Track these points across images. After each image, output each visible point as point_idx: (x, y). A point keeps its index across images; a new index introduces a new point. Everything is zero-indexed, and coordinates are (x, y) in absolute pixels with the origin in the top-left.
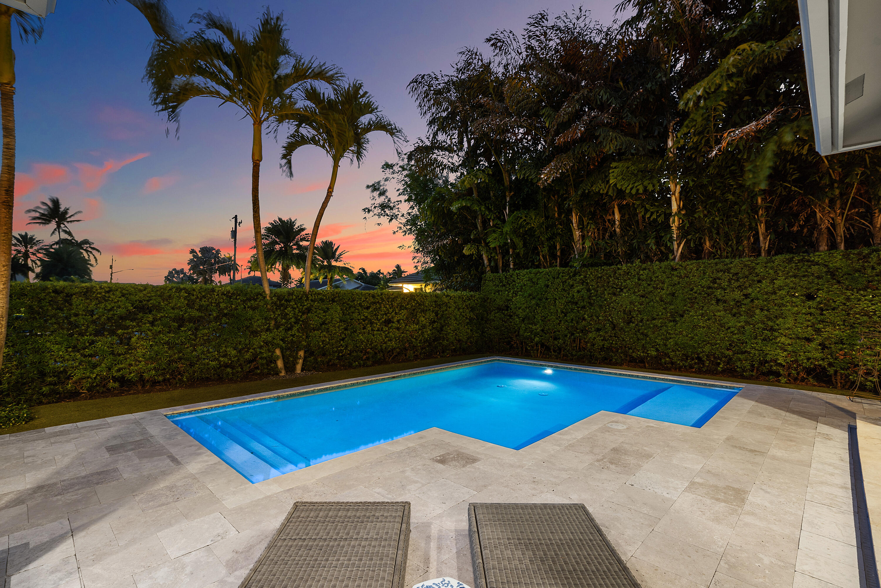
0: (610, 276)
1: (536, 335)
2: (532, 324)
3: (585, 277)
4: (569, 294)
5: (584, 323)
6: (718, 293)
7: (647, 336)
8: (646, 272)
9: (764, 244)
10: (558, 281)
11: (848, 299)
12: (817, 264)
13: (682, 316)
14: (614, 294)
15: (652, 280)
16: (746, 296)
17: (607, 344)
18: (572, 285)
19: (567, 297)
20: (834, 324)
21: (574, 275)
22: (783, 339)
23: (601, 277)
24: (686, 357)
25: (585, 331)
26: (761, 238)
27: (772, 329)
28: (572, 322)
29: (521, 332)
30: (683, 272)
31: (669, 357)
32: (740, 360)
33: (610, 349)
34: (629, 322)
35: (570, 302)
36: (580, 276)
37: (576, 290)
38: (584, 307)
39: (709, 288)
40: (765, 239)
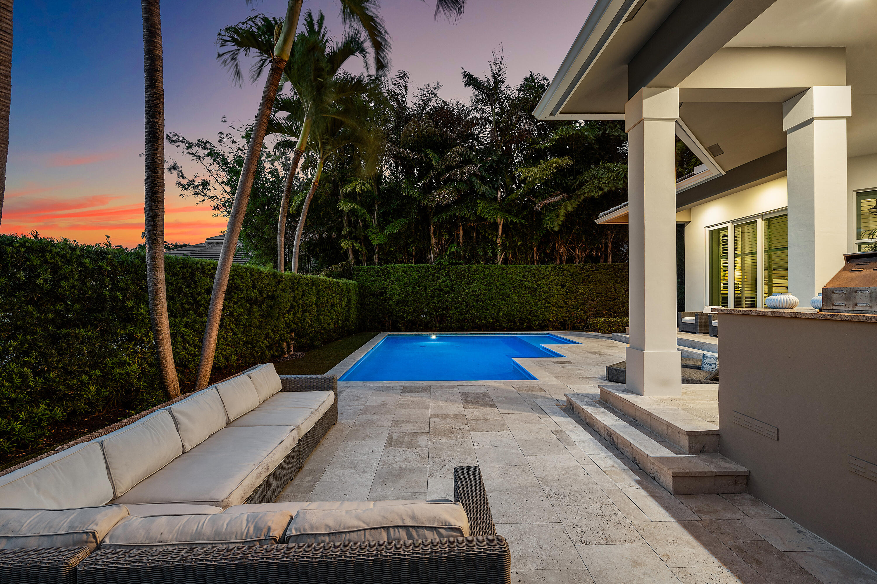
0: (466, 272)
1: (408, 314)
2: (405, 306)
3: (449, 271)
4: (437, 283)
5: (447, 303)
6: (526, 283)
7: (488, 310)
8: (489, 270)
9: (536, 258)
10: (429, 273)
11: (577, 287)
12: (565, 270)
13: (508, 297)
14: (468, 284)
15: (491, 275)
16: (538, 285)
17: (462, 317)
18: (440, 277)
19: (435, 286)
20: (571, 299)
21: (440, 270)
22: (553, 308)
23: (459, 273)
24: (508, 321)
25: (447, 309)
26: (535, 255)
27: (549, 303)
28: (438, 303)
29: (394, 313)
30: (509, 272)
31: (499, 322)
32: (534, 320)
33: (463, 320)
34: (477, 301)
35: (437, 289)
36: (445, 271)
37: (442, 280)
38: (447, 293)
39: (522, 281)
40: (537, 255)
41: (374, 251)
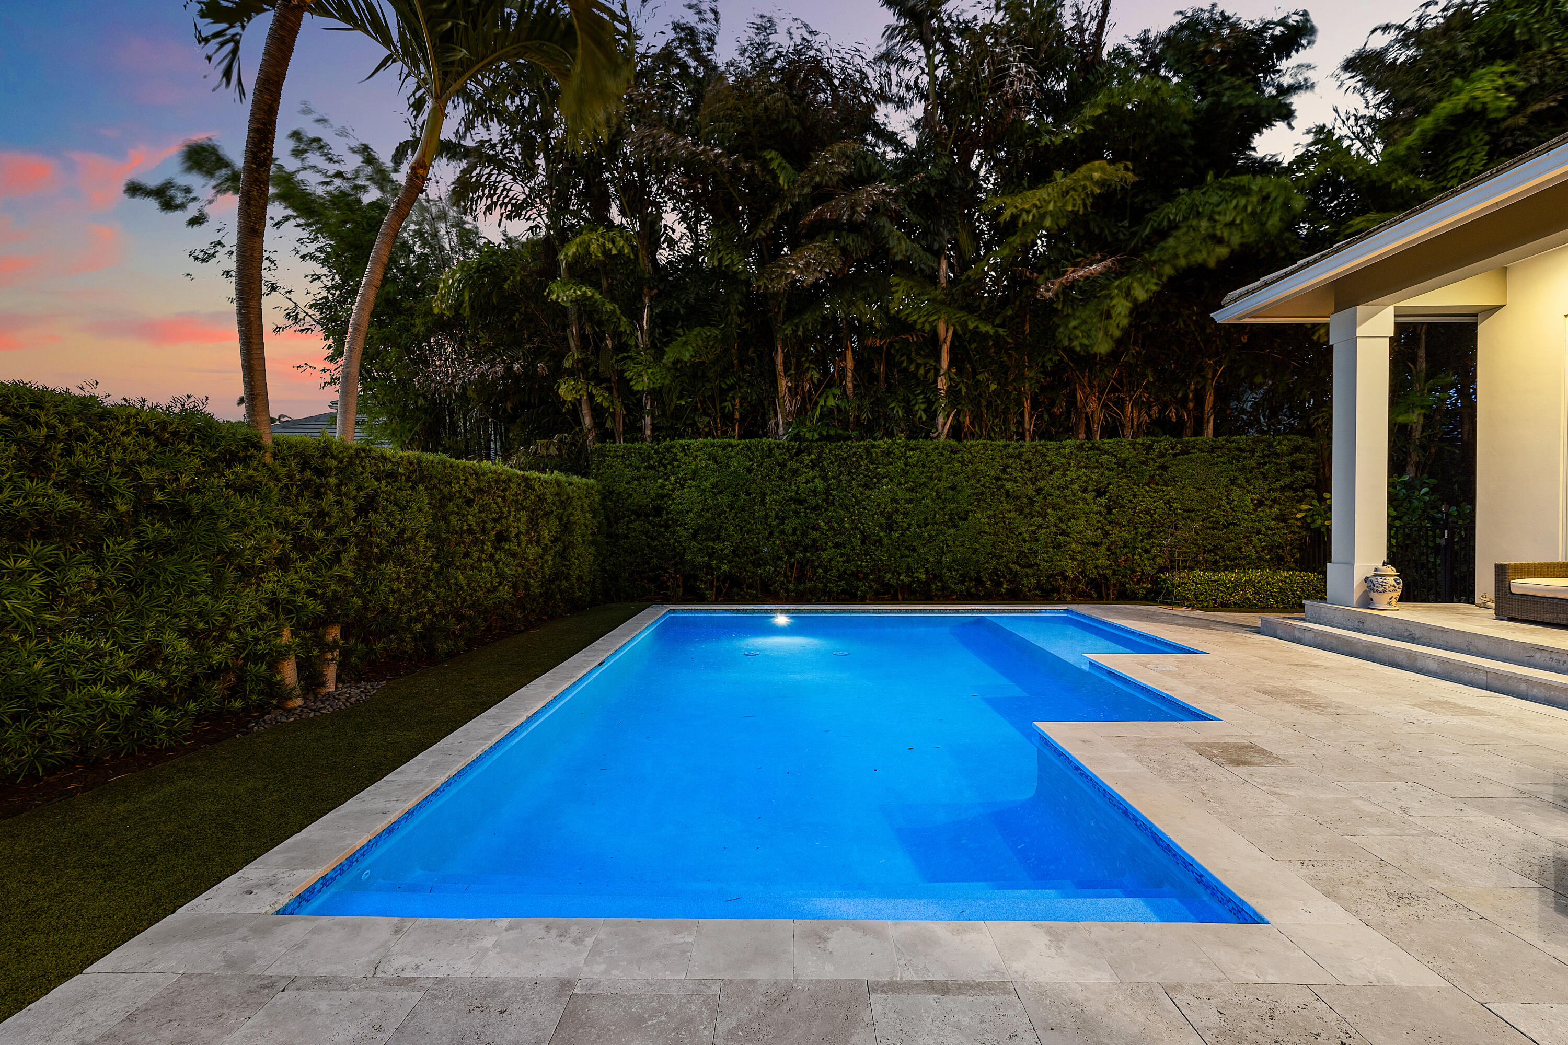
0: (861, 457)
1: (721, 560)
2: (713, 540)
3: (819, 456)
4: (790, 484)
5: (816, 534)
6: (1009, 486)
7: (914, 550)
8: (917, 453)
9: (1029, 425)
10: (771, 461)
11: (1135, 496)
12: (1106, 453)
13: (965, 519)
14: (866, 486)
15: (924, 466)
16: (1039, 491)
17: (851, 568)
18: (797, 470)
19: (786, 491)
20: (1120, 525)
21: (799, 452)
22: (1073, 546)
23: (845, 459)
24: (964, 578)
25: (815, 547)
26: (1027, 418)
27: (1063, 533)
28: (794, 534)
29: (688, 557)
30: (967, 456)
31: (941, 581)
32: (1027, 575)
33: (855, 575)
34: (890, 528)
35: (791, 499)
36: (809, 454)
37: (803, 478)
38: (815, 509)
39: (998, 479)
40: (1031, 418)
41: (643, 408)
